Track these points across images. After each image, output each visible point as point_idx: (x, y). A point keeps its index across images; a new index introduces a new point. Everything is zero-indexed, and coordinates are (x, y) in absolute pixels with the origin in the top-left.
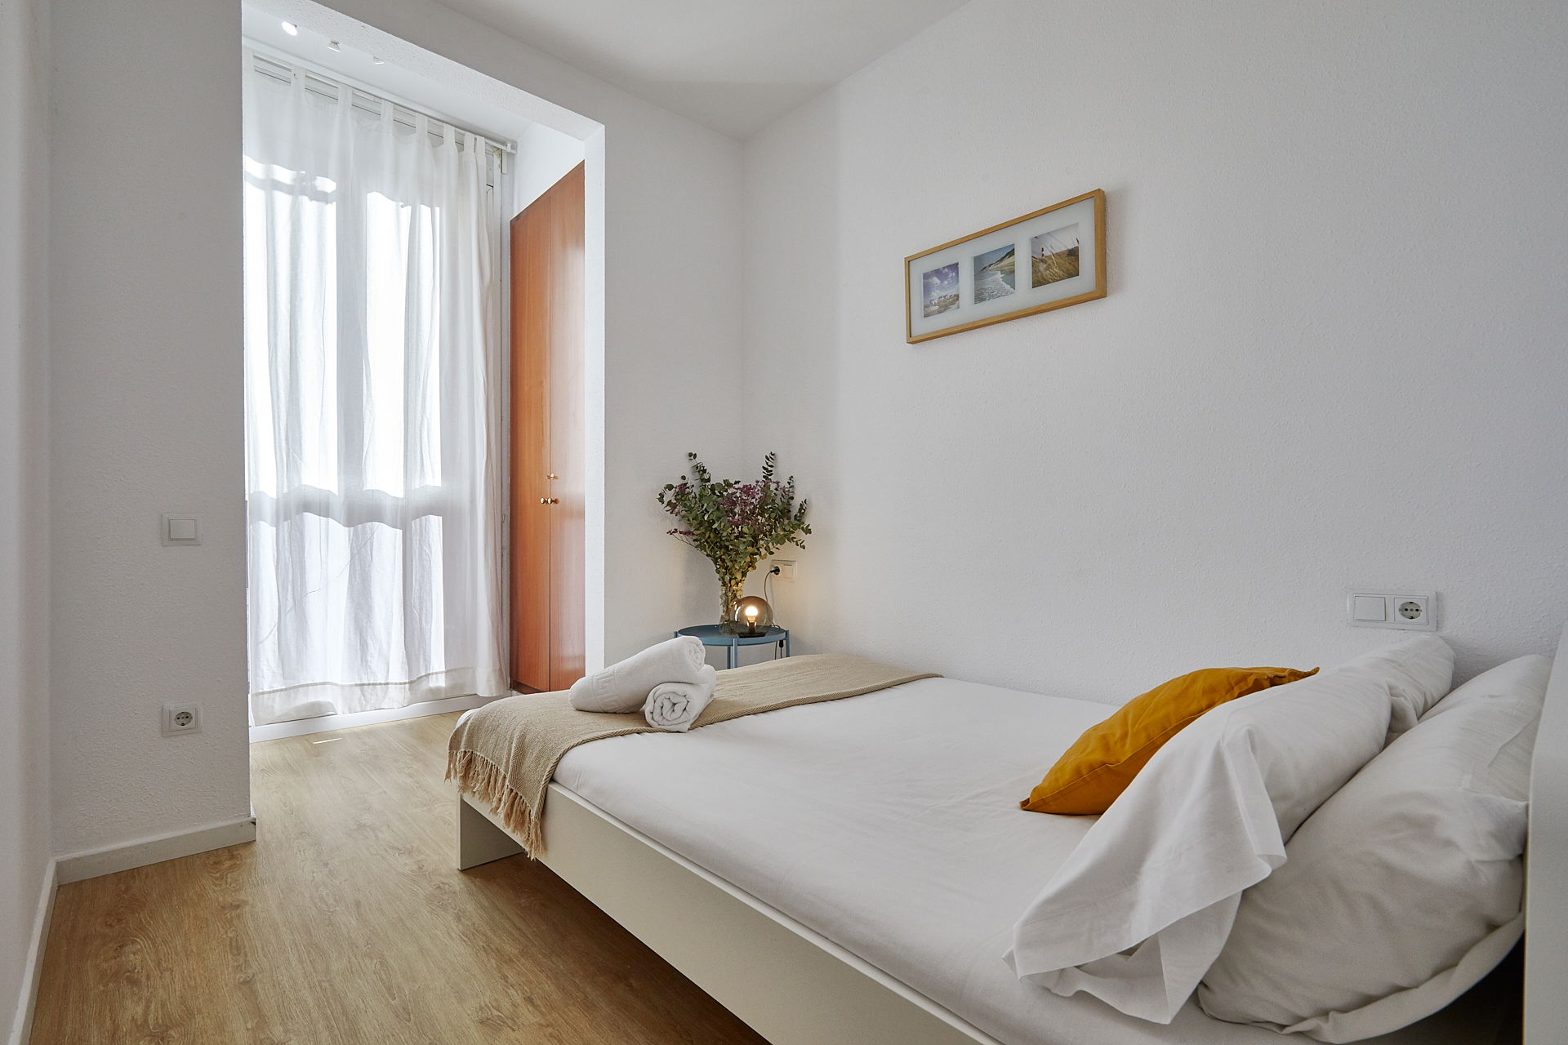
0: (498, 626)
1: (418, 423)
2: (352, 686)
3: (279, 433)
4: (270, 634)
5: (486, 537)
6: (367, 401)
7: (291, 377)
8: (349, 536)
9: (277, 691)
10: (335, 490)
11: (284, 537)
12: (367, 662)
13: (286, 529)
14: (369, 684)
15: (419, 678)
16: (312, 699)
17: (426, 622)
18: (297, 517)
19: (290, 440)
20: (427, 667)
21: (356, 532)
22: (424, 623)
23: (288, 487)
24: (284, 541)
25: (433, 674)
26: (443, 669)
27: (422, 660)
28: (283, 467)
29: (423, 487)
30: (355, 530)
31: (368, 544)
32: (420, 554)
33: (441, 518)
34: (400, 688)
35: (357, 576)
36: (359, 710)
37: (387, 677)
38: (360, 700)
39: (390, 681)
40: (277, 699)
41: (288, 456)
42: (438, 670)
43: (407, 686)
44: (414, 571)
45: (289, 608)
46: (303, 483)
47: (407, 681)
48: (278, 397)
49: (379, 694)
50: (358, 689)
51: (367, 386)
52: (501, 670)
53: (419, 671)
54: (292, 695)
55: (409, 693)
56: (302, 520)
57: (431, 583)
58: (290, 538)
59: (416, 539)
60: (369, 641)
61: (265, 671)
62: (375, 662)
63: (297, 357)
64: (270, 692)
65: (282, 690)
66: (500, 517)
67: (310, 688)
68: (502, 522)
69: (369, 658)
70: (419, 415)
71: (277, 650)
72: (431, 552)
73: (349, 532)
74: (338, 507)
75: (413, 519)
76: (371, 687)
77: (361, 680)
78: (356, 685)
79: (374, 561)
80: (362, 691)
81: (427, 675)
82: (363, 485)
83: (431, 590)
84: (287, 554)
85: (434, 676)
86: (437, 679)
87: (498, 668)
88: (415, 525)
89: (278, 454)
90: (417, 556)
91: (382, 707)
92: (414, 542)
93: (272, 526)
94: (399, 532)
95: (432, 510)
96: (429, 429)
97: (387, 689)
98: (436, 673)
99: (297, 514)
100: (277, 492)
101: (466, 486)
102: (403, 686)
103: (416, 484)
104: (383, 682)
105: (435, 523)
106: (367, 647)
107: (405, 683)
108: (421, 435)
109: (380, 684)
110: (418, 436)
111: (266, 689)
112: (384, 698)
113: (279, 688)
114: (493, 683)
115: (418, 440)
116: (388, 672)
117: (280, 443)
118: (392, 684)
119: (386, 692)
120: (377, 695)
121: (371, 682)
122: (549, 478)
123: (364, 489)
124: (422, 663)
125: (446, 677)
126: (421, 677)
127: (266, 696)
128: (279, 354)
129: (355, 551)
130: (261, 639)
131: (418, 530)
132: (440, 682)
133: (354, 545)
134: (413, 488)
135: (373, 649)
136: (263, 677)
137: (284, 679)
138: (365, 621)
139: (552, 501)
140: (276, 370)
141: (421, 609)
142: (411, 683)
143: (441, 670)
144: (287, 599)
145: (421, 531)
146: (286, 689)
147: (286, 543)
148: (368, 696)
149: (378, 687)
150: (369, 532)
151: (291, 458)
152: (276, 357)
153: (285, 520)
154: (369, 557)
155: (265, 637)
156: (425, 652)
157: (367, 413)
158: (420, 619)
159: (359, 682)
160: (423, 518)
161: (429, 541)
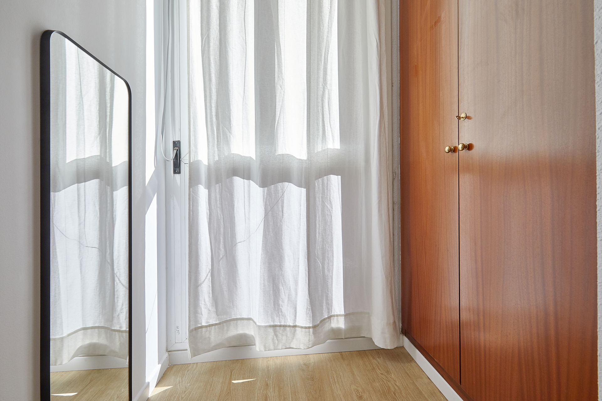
0: (391, 280)
1: (320, 93)
2: (266, 327)
3: (211, 110)
4: (206, 278)
5: (380, 193)
6: (278, 77)
7: (220, 63)
8: (264, 196)
9: (212, 325)
10: (254, 158)
11: (216, 197)
12: (279, 305)
13: (217, 191)
14: (280, 326)
15: (321, 321)
16: (240, 331)
17: (328, 270)
18: (228, 180)
19: (220, 116)
20: (329, 309)
21: (269, 193)
22: (326, 271)
23: (219, 156)
24: (216, 200)
25: (334, 316)
26: (342, 312)
27: (324, 304)
28: (214, 139)
29: (324, 150)
30: (268, 190)
31: (280, 201)
32: (323, 210)
33: (340, 177)
34: (306, 332)
35: (271, 230)
36: (273, 349)
37: (295, 320)
38: (273, 339)
39: (297, 324)
40: (213, 331)
41: (218, 129)
42: (339, 313)
43: (311, 330)
44: (317, 225)
45: (221, 256)
46: (233, 152)
47: (311, 325)
48: (210, 80)
49: (288, 335)
50: (271, 330)
51: (278, 64)
52: (394, 322)
53: (322, 314)
54: (225, 328)
55: (313, 337)
56: (232, 183)
57: (332, 235)
58: (221, 197)
59: (319, 196)
60: (281, 287)
61: (203, 309)
62: (286, 308)
63: (226, 47)
64: (206, 327)
65: (216, 324)
66: (391, 175)
67: (239, 321)
68: (393, 179)
69: (280, 302)
70: (321, 86)
71: (211, 292)
72: (332, 208)
73: (264, 191)
74: (256, 171)
75: (316, 180)
76: (282, 328)
77: (274, 321)
78: (270, 326)
79: (284, 217)
80: (275, 332)
81: (330, 317)
82: (275, 150)
83: (332, 241)
84: (219, 212)
85: (336, 317)
86: (338, 321)
87: (392, 321)
88: (318, 184)
89: (209, 126)
90: (320, 213)
91: (291, 346)
92: (317, 199)
93: (205, 188)
94: (304, 191)
95: (333, 170)
96: (329, 99)
97: (295, 331)
98: (337, 316)
99: (227, 178)
100: (208, 159)
101: (361, 147)
102: (307, 330)
103: (319, 148)
104: (292, 324)
105: (335, 181)
106: (279, 292)
107: (309, 328)
108: (322, 104)
109: (289, 326)
110: (320, 104)
111: (204, 324)
112: (293, 339)
113: (214, 323)
114: (387, 335)
115: (320, 108)
116: (296, 316)
117: (211, 118)
118: (299, 327)
119: (294, 334)
120: (287, 336)
121: (283, 324)
122: (459, 118)
123: (277, 154)
124: (324, 307)
125: (345, 319)
126: (324, 319)
127: (204, 330)
128: (212, 44)
129: (269, 208)
130: (200, 282)
131: (321, 188)
132: (340, 323)
133: (268, 203)
134: (316, 152)
135: (284, 296)
136: (202, 314)
137: (217, 315)
138: (277, 269)
139: (464, 147)
140: (209, 58)
141: (324, 259)
142: (314, 327)
143: (341, 313)
144: (219, 249)
145: (323, 189)
146: (219, 324)
147: (218, 202)
148: (280, 336)
149: (288, 329)
150: (280, 191)
151: (221, 131)
152: (209, 47)
153: (217, 183)
154: (280, 213)
155: (203, 280)
156: (327, 297)
157: (278, 87)
158: (323, 268)
159: (272, 324)
160: (325, 177)
161: (330, 198)
